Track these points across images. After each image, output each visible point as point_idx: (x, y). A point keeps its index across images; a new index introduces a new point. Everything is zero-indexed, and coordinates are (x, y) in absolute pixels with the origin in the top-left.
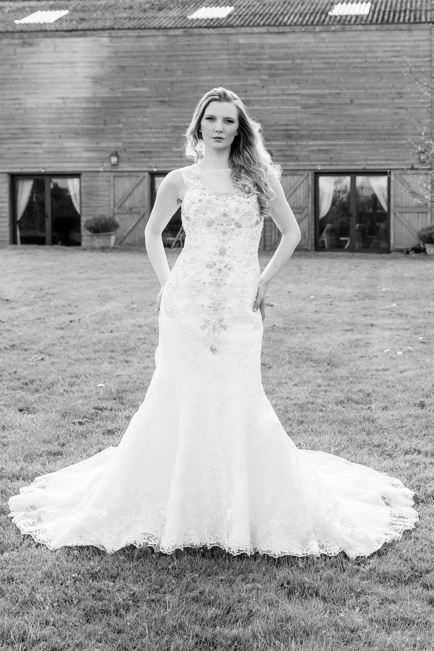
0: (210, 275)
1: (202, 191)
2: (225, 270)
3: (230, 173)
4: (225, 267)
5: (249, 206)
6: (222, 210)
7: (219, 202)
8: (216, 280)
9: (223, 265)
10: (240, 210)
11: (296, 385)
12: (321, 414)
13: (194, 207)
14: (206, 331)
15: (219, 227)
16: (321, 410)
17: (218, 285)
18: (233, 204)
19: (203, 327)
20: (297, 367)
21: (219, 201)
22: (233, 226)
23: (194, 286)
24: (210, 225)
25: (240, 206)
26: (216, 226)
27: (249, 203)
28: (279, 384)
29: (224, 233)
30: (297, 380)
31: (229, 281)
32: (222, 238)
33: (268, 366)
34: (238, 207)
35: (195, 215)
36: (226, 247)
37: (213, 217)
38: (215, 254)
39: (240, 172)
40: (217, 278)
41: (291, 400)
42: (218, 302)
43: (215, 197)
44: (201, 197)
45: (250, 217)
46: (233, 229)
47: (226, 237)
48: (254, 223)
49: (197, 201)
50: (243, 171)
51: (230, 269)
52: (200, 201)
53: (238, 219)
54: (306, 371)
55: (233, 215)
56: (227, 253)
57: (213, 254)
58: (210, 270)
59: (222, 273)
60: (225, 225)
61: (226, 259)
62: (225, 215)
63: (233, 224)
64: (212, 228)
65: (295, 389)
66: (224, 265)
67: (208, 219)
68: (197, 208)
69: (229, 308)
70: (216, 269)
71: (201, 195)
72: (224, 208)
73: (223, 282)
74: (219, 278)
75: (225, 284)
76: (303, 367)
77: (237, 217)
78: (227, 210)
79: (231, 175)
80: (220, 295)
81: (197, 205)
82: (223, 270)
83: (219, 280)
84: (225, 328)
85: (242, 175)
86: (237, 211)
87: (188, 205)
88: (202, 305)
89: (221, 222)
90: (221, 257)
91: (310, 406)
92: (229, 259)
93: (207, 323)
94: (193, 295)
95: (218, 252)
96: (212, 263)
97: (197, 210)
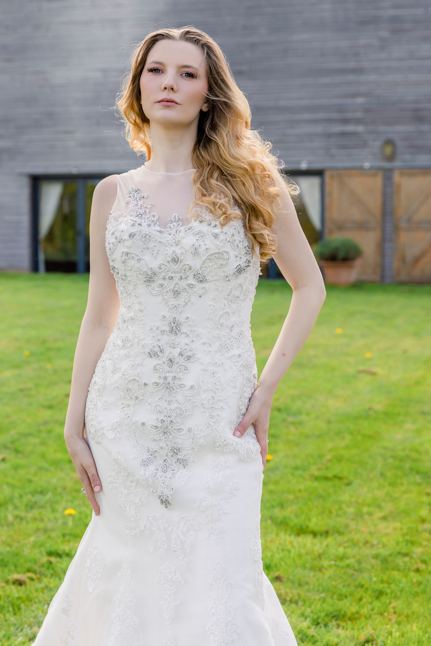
0: (155, 369)
1: (136, 219)
2: (181, 360)
3: (192, 177)
4: (181, 354)
5: (217, 242)
6: (170, 250)
7: (166, 238)
8: (165, 378)
9: (176, 352)
10: (201, 250)
11: (385, 518)
12: (415, 577)
13: (122, 249)
14: (152, 468)
15: (165, 283)
16: (418, 570)
17: (168, 387)
18: (189, 240)
19: (145, 463)
20: (392, 484)
21: (166, 235)
22: (191, 281)
23: (128, 390)
24: (150, 279)
25: (201, 242)
26: (161, 282)
27: (216, 236)
28: (359, 515)
29: (176, 293)
30: (388, 507)
31: (189, 380)
32: (173, 302)
33: (346, 481)
34: (197, 245)
35: (124, 262)
36: (182, 318)
37: (154, 264)
38: (163, 332)
39: (211, 175)
40: (168, 375)
41: (373, 546)
42: (169, 419)
43: (159, 229)
44: (133, 230)
45: (221, 262)
46: (191, 286)
47: (181, 300)
48: (231, 272)
49: (126, 237)
50: (216, 175)
51: (189, 358)
52: (131, 236)
53: (198, 267)
54: (405, 492)
55: (189, 261)
56: (184, 329)
57: (159, 332)
58: (154, 362)
59: (175, 367)
60: (176, 280)
61: (182, 340)
62: (175, 260)
63: (191, 276)
64: (155, 285)
65: (382, 525)
66: (178, 350)
67: (145, 269)
68: (126, 250)
69: (190, 430)
70: (164, 359)
71: (133, 225)
72: (173, 249)
73: (177, 382)
74: (170, 376)
75: (180, 386)
76: (402, 484)
77: (196, 263)
78: (178, 251)
79: (195, 182)
80: (174, 406)
81: (126, 243)
82: (177, 360)
83: (170, 379)
84: (184, 463)
85: (213, 182)
86: (196, 252)
87: (111, 245)
88: (143, 424)
89: (170, 274)
90: (173, 337)
91: (400, 561)
92: (187, 340)
93: (153, 454)
94: (129, 406)
95: (167, 329)
96: (157, 349)
97: (127, 254)
